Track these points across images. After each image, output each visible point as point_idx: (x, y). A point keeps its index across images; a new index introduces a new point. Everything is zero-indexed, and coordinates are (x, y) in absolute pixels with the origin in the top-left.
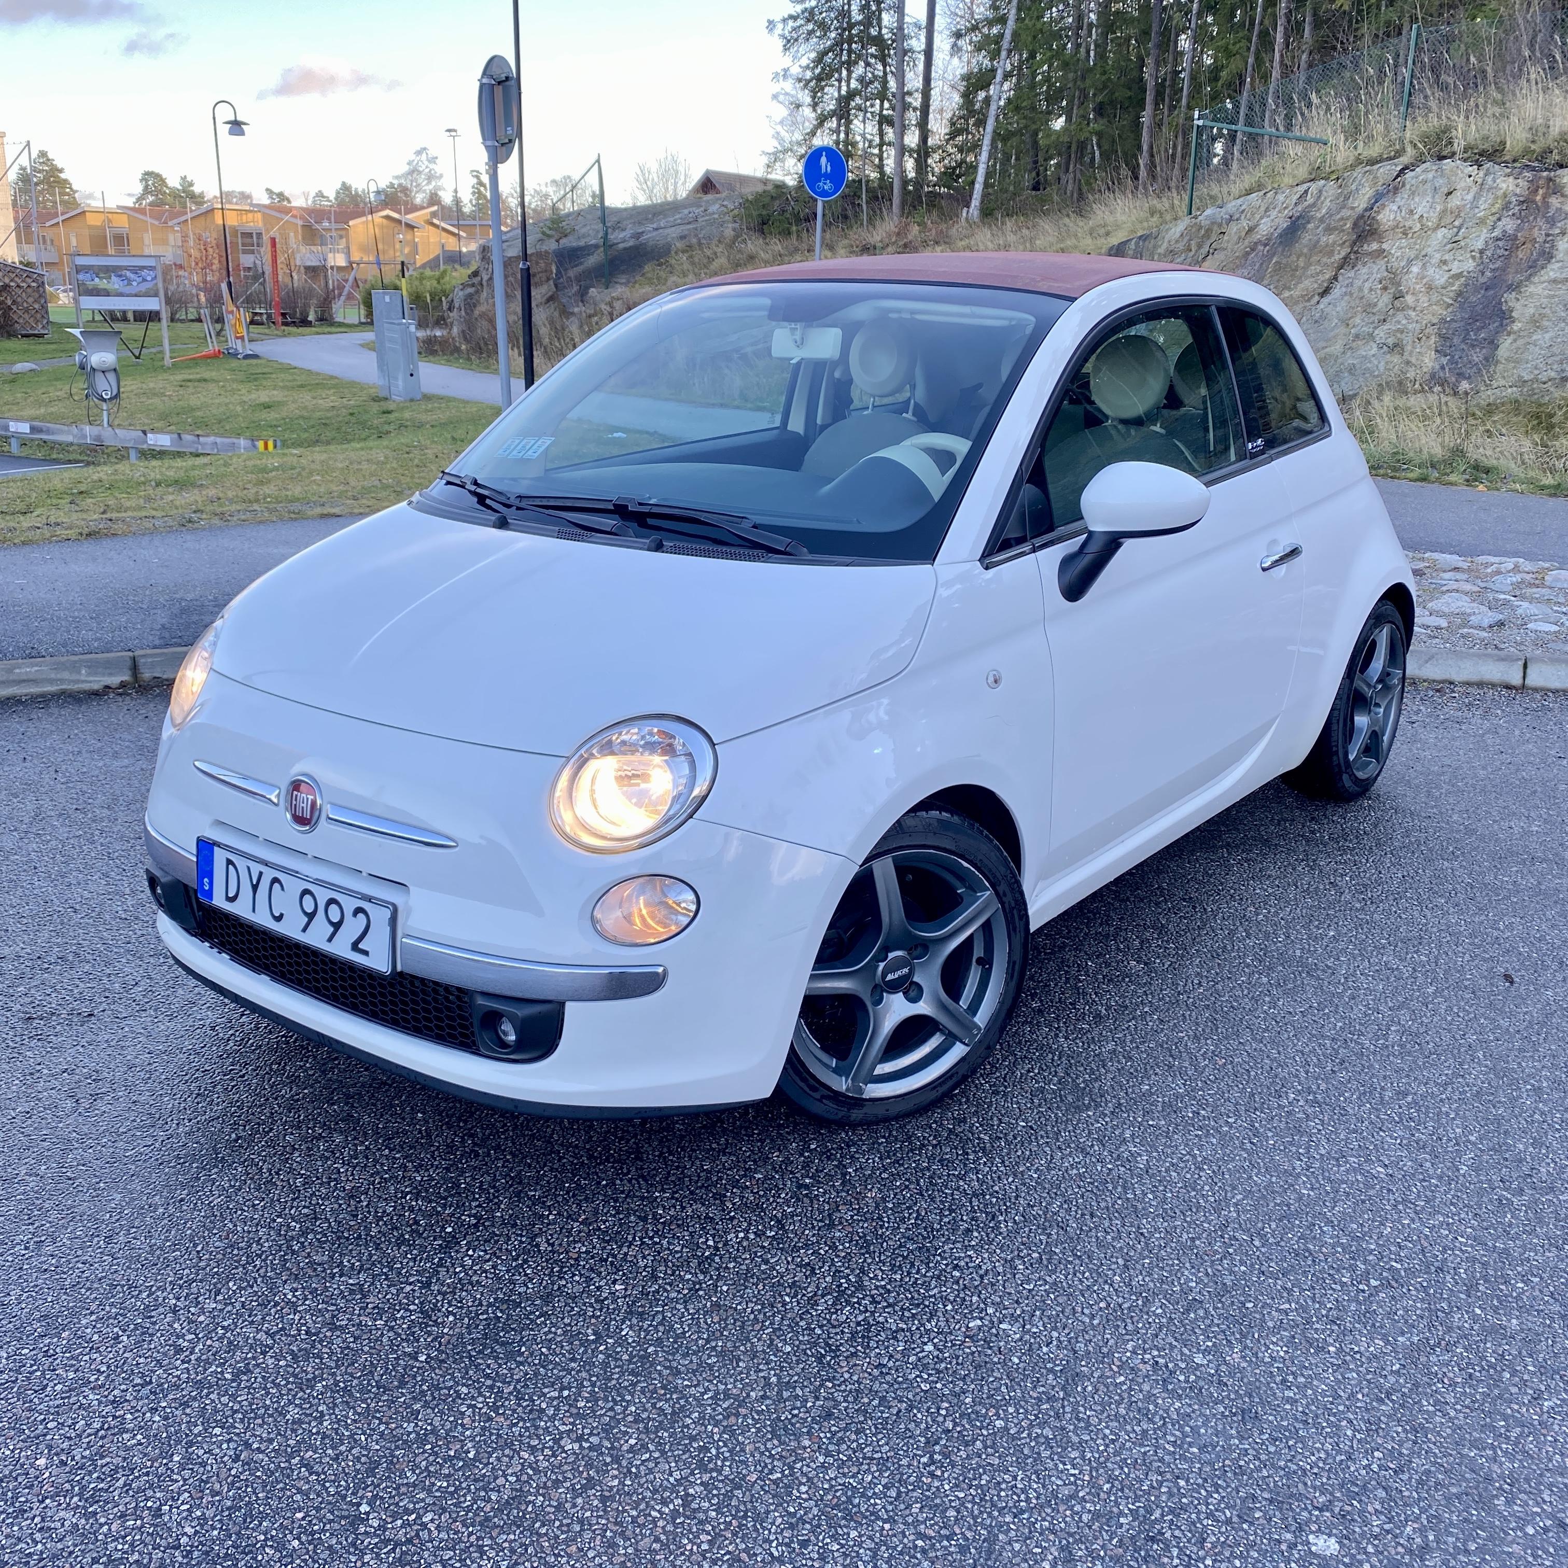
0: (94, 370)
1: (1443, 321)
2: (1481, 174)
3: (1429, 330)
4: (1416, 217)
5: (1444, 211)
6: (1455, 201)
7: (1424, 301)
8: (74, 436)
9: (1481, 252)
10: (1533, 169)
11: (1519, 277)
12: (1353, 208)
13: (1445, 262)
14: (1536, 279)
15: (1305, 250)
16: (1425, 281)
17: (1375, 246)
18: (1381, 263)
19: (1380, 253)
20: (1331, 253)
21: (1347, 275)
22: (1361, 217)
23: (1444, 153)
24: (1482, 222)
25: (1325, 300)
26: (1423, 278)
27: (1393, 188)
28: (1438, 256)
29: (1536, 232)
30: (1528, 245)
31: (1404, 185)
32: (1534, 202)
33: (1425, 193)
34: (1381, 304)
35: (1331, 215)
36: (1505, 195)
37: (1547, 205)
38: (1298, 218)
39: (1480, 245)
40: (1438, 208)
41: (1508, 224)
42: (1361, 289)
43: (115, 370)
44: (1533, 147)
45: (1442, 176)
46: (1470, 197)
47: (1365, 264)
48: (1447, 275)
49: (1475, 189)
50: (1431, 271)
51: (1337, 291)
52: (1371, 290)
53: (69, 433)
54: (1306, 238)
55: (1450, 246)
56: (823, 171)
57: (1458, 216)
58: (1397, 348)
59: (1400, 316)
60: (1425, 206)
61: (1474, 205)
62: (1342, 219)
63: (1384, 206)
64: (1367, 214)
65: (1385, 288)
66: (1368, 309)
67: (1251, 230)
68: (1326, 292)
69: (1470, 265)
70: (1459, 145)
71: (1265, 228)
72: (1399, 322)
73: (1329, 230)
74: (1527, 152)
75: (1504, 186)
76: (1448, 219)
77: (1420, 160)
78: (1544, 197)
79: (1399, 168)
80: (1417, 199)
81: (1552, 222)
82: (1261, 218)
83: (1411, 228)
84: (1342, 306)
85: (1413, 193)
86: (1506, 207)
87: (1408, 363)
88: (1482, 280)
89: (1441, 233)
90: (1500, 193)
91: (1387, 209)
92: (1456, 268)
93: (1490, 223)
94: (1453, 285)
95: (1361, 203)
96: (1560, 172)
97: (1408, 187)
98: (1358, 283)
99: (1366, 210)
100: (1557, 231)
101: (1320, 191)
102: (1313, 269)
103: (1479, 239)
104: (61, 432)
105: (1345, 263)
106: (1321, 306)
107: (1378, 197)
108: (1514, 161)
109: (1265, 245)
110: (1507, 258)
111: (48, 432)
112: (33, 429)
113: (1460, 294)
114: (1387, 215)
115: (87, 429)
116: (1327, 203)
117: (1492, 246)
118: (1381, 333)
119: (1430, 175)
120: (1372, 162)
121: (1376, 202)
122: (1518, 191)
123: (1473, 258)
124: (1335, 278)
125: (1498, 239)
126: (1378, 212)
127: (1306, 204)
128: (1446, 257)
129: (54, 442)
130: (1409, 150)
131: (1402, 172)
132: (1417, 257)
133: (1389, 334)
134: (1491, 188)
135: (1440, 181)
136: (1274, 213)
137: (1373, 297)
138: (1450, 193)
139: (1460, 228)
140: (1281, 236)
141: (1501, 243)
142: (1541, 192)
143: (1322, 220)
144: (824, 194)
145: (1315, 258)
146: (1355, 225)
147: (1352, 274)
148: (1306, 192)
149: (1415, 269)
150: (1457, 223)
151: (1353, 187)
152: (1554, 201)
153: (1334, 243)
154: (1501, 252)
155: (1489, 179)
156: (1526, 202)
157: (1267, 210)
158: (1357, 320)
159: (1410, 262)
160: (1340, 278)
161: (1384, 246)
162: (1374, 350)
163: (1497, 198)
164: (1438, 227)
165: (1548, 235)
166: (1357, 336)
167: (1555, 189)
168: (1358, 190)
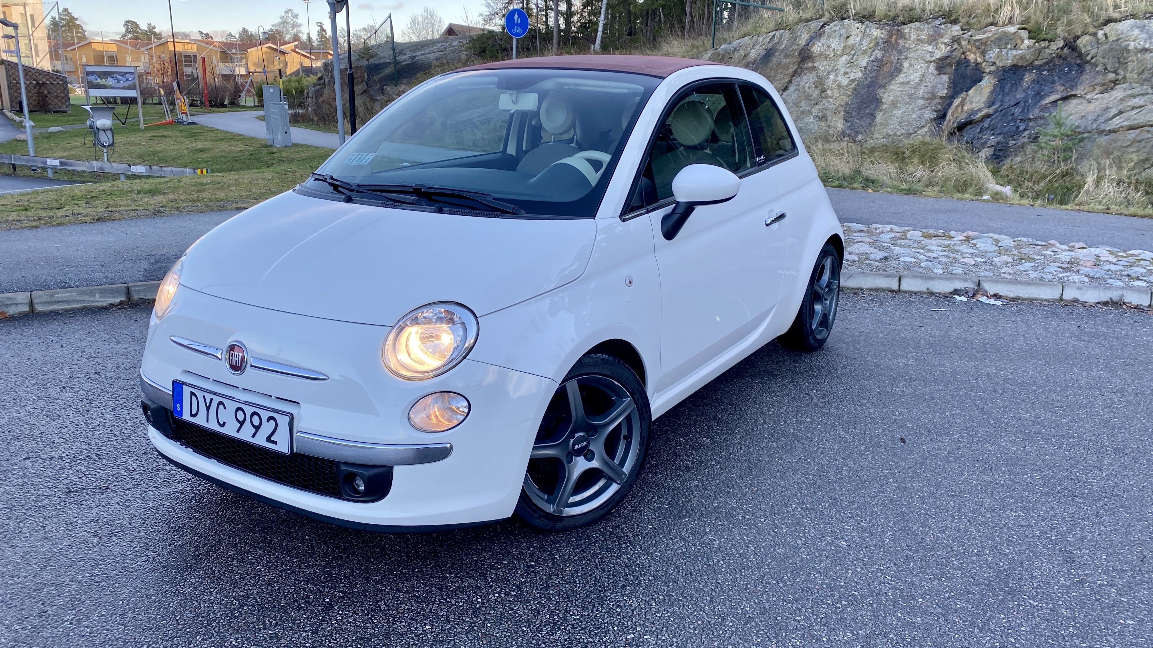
0: (98, 129)
1: (847, 104)
2: (864, 27)
3: (840, 109)
4: (831, 49)
5: (845, 47)
6: (851, 41)
7: (837, 93)
8: (87, 167)
9: (865, 68)
10: (890, 25)
11: (885, 81)
12: (799, 45)
13: (846, 73)
14: (893, 82)
15: (774, 67)
16: (837, 83)
17: (810, 65)
18: (814, 73)
19: (814, 68)
20: (788, 68)
21: (796, 80)
22: (803, 49)
23: (845, 16)
24: (865, 52)
25: (786, 93)
26: (836, 81)
27: (818, 34)
28: (843, 70)
29: (892, 57)
30: (889, 64)
31: (824, 33)
32: (891, 42)
33: (835, 37)
34: (814, 95)
35: (787, 48)
36: (876, 38)
37: (897, 44)
38: (770, 50)
39: (864, 63)
40: (843, 45)
41: (878, 54)
42: (804, 87)
43: (111, 129)
44: (889, 13)
45: (844, 28)
46: (858, 39)
47: (805, 74)
48: (848, 80)
49: (860, 35)
50: (840, 78)
51: (792, 88)
52: (809, 87)
53: (83, 165)
54: (775, 60)
55: (849, 65)
56: (516, 22)
57: (852, 49)
58: (823, 118)
59: (825, 101)
60: (835, 44)
61: (861, 44)
62: (793, 50)
63: (814, 44)
64: (806, 48)
65: (816, 87)
66: (808, 97)
67: (746, 56)
68: (785, 89)
69: (860, 75)
70: (852, 12)
71: (753, 54)
72: (824, 104)
73: (786, 56)
74: (886, 16)
75: (875, 34)
76: (848, 51)
77: (832, 20)
78: (896, 40)
79: (821, 24)
80: (831, 40)
81: (900, 53)
82: (751, 50)
83: (829, 55)
85: (829, 37)
86: (877, 45)
87: (829, 126)
88: (866, 82)
89: (844, 58)
90: (874, 37)
91: (816, 45)
92: (852, 76)
93: (869, 53)
94: (851, 85)
95: (802, 42)
96: (903, 27)
97: (826, 33)
98: (802, 84)
99: (805, 46)
100: (903, 57)
101: (781, 36)
102: (779, 77)
103: (864, 62)
104: (79, 165)
105: (795, 73)
107: (811, 40)
108: (880, 21)
109: (754, 64)
110: (878, 71)
111: (71, 165)
112: (62, 163)
113: (855, 89)
114: (817, 48)
115: (95, 163)
116: (785, 42)
117: (870, 65)
118: (815, 110)
119: (838, 28)
120: (808, 21)
122: (883, 36)
123: (861, 71)
124: (790, 81)
125: (873, 61)
126: (812, 47)
127: (774, 42)
128: (848, 70)
129: (74, 171)
130: (827, 15)
131: (823, 26)
132: (832, 70)
133: (820, 110)
134: (868, 35)
135: (843, 31)
136: (757, 47)
137: (810, 91)
138: (848, 37)
139: (854, 55)
140: (761, 59)
141: (875, 63)
142: (894, 37)
143: (782, 51)
144: (517, 34)
145: (779, 71)
146: (800, 53)
147: (799, 79)
148: (774, 36)
149: (832, 77)
150: (852, 53)
151: (798, 34)
152: (901, 42)
153: (789, 63)
154: (875, 68)
155: (868, 30)
156: (887, 42)
157: (754, 45)
158: (803, 104)
159: (829, 73)
160: (793, 81)
161: (816, 65)
162: (812, 120)
163: (871, 40)
164: (842, 55)
165: (898, 59)
166: (803, 112)
167: (901, 35)
168: (801, 35)
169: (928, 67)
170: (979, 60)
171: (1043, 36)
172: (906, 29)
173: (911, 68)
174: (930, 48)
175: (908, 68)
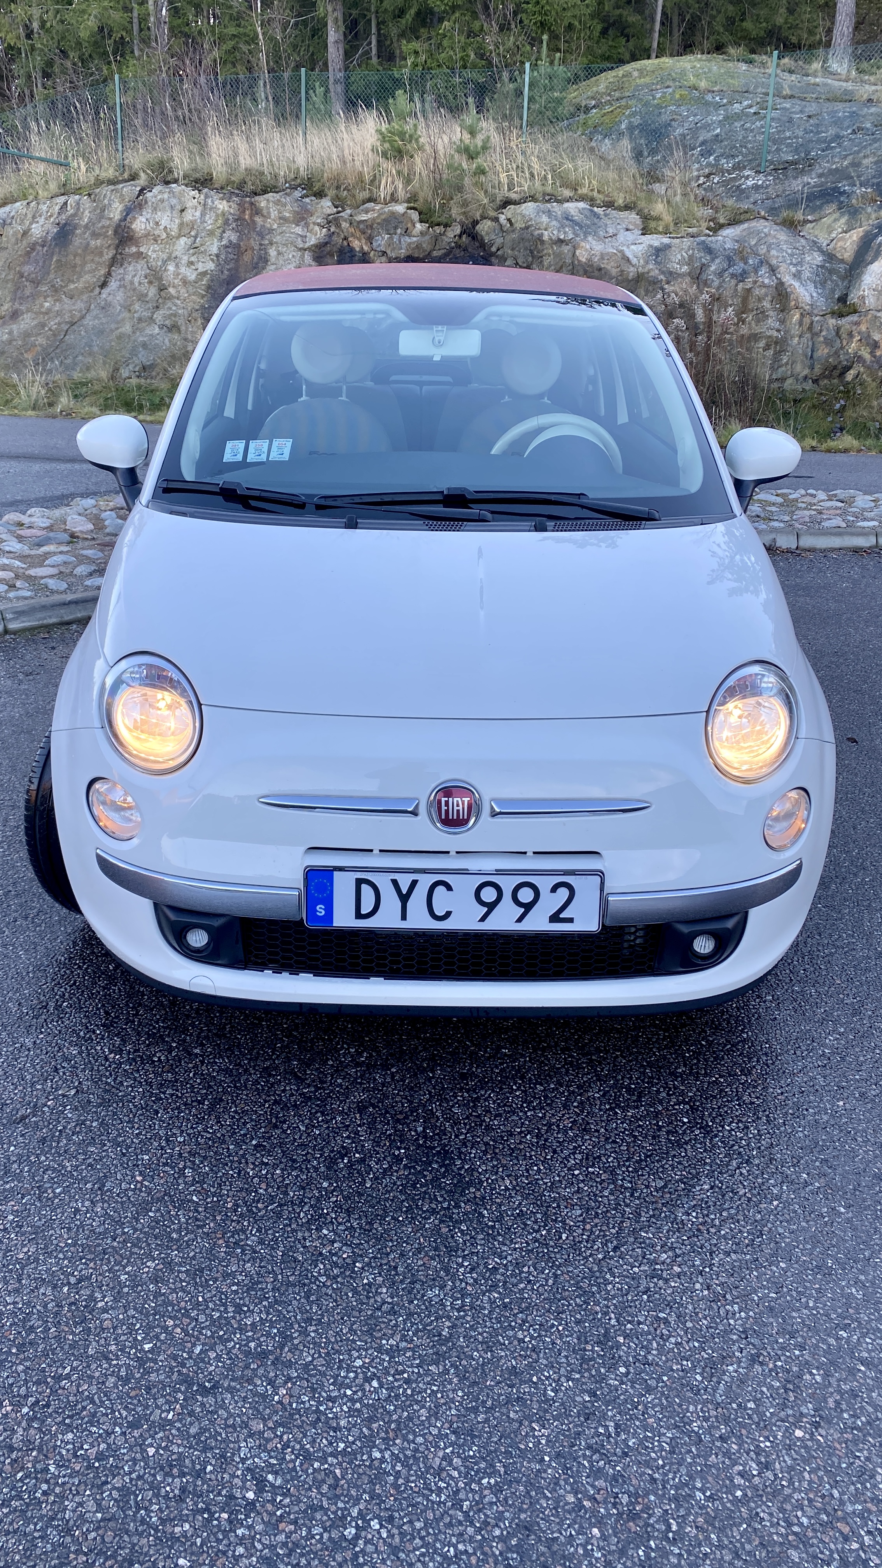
1: (203, 307)
2: (202, 197)
3: (195, 315)
4: (162, 227)
5: (181, 225)
6: (188, 216)
7: (184, 293)
9: (217, 256)
10: (237, 195)
11: (249, 275)
12: (110, 219)
13: (192, 263)
15: (80, 251)
16: (180, 277)
17: (134, 249)
18: (143, 262)
19: (139, 255)
20: (101, 254)
21: (118, 272)
22: (118, 226)
23: (169, 179)
24: (211, 233)
25: (105, 291)
26: (178, 274)
27: (136, 206)
28: (185, 258)
29: (252, 242)
30: (249, 252)
31: (146, 202)
32: (245, 220)
33: (164, 210)
34: (150, 294)
35: (94, 224)
36: (223, 214)
37: (254, 223)
38: (65, 224)
39: (215, 250)
40: (177, 221)
41: (231, 236)
42: (132, 283)
45: (174, 197)
46: (198, 214)
47: (130, 263)
48: (195, 273)
49: (200, 208)
50: (183, 270)
51: (113, 284)
52: (140, 283)
54: (77, 242)
55: (191, 251)
57: (192, 228)
58: (174, 328)
59: (169, 304)
60: (166, 220)
61: (202, 220)
62: (103, 227)
63: (135, 218)
64: (123, 224)
65: (150, 283)
66: (142, 298)
67: (25, 233)
68: (104, 285)
69: (211, 266)
70: (178, 173)
71: (37, 231)
72: (170, 309)
73: (95, 235)
75: (221, 207)
76: (186, 230)
77: (152, 183)
78: (251, 216)
79: (138, 189)
80: (159, 213)
81: (262, 236)
82: (31, 224)
83: (159, 236)
84: (120, 296)
85: (155, 209)
86: (226, 222)
87: (186, 339)
89: (183, 240)
90: (220, 212)
91: (138, 221)
92: (201, 267)
93: (218, 232)
95: (115, 214)
96: (257, 198)
97: (149, 204)
98: (128, 278)
99: (120, 221)
100: (266, 242)
101: (78, 204)
102: (88, 267)
103: (213, 247)
105: (113, 262)
106: (104, 296)
107: (128, 212)
108: (223, 188)
109: (43, 246)
110: (237, 261)
113: (209, 287)
114: (140, 224)
116: (87, 213)
117: (223, 251)
118: (158, 316)
119: (164, 196)
120: (112, 182)
121: (127, 215)
122: (232, 210)
123: (212, 260)
124: (109, 274)
125: (226, 247)
126: (131, 223)
127: (69, 213)
128: (193, 259)
131: (141, 191)
132: (169, 258)
133: (165, 317)
134: (211, 209)
135: (174, 201)
136: (42, 220)
137: (143, 289)
138: (182, 211)
139: (196, 237)
140: (54, 238)
141: (229, 250)
142: (247, 210)
143: (86, 227)
145: (88, 258)
146: (116, 232)
147: (121, 271)
148: (66, 203)
149: (171, 268)
150: (193, 233)
152: (258, 220)
153: (102, 246)
154: (232, 256)
155: (209, 201)
156: (239, 219)
157: (34, 217)
158: (137, 307)
159: (165, 262)
160: (113, 274)
161: (142, 249)
162: (157, 330)
163: (217, 215)
164: (179, 236)
165: (261, 245)
166: (140, 320)
167: (258, 212)
168: (110, 205)
169: (302, 257)
170: (366, 248)
171: (436, 219)
172: (262, 202)
173: (281, 257)
174: (299, 230)
175: (277, 258)
